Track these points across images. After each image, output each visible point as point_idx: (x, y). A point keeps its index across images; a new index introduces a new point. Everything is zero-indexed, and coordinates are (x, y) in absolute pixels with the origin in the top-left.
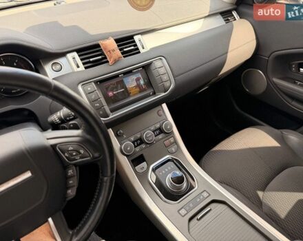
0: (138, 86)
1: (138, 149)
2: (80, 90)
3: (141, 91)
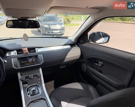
1: (26, 80)
2: (12, 59)
3: (33, 62)
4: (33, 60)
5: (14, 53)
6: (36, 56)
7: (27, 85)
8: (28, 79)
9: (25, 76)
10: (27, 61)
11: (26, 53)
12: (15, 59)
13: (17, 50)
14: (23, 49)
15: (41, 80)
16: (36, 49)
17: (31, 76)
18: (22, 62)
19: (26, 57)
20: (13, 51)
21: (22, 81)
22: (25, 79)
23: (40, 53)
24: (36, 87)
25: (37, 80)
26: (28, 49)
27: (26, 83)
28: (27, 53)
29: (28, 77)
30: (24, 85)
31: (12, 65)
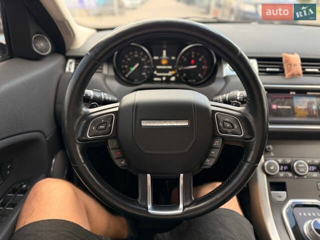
0: (309, 109)
1: (282, 174)
4: (310, 103)
7: (283, 194)
8: (290, 175)
9: (280, 161)
10: (292, 105)
17: (302, 165)
18: (274, 107)
19: (287, 91)
21: (268, 175)
27: (281, 186)
30: (274, 194)
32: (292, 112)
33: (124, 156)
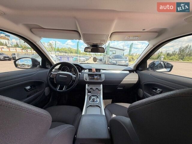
0: (97, 78)
2: (85, 74)
3: (97, 79)
4: (98, 77)
5: (87, 71)
6: (100, 75)
7: (90, 94)
8: (92, 90)
9: (90, 87)
10: (94, 77)
11: (93, 72)
12: (86, 75)
13: (89, 69)
14: (92, 69)
15: (100, 93)
16: (101, 70)
17: (94, 88)
19: (93, 75)
20: (86, 69)
21: (88, 90)
22: (90, 89)
23: (103, 73)
24: (96, 97)
25: (98, 92)
26: (96, 69)
27: (90, 92)
28: (95, 72)
29: (92, 88)
30: (88, 94)
31: (84, 78)
32: (94, 79)
33: (56, 81)
